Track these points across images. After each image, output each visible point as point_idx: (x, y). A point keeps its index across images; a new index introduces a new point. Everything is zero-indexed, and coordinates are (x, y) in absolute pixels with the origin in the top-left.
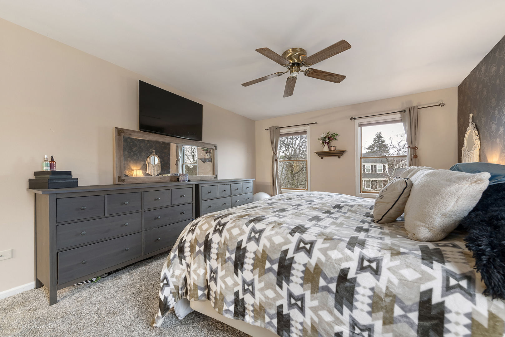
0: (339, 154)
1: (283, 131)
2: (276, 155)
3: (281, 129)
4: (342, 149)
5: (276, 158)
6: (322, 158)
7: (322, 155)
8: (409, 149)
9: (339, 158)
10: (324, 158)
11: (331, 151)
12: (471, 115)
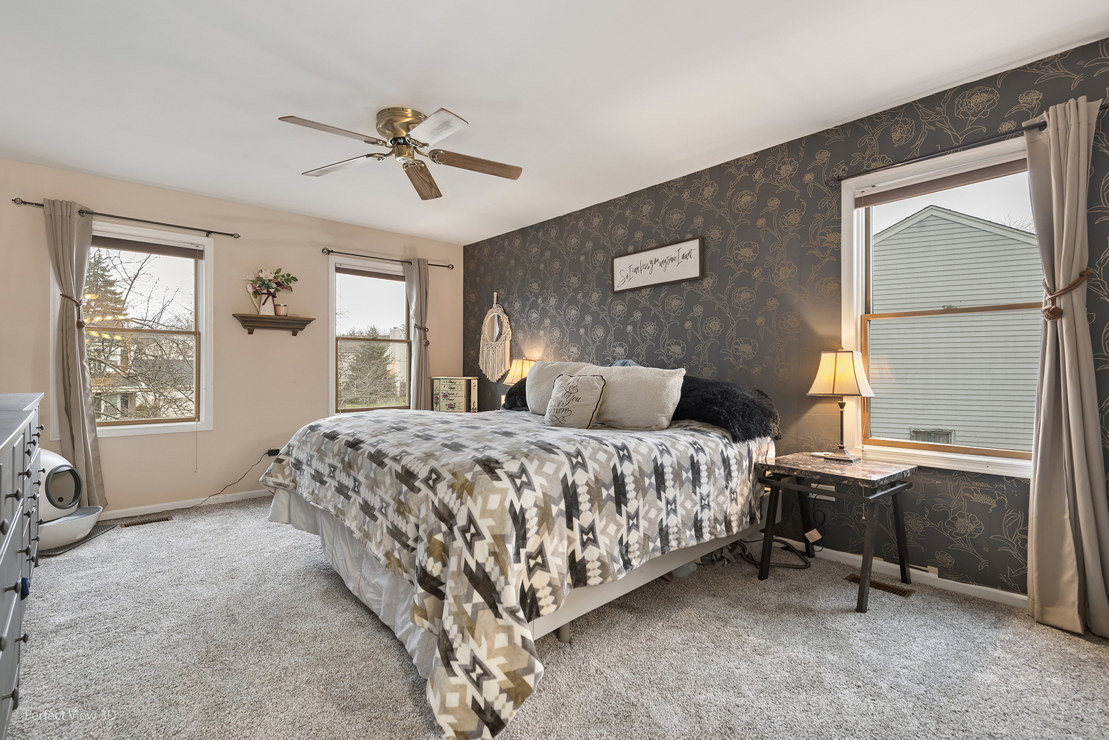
0: (295, 325)
1: (102, 227)
2: (78, 305)
3: (95, 217)
4: (302, 314)
5: (79, 317)
6: (251, 332)
7: (251, 323)
8: (417, 329)
9: (295, 334)
10: (256, 331)
11: (278, 317)
12: (495, 294)
